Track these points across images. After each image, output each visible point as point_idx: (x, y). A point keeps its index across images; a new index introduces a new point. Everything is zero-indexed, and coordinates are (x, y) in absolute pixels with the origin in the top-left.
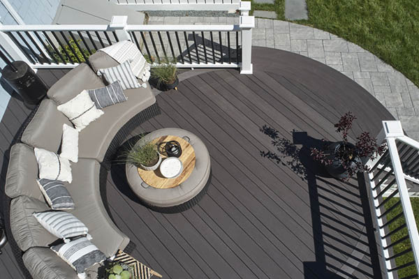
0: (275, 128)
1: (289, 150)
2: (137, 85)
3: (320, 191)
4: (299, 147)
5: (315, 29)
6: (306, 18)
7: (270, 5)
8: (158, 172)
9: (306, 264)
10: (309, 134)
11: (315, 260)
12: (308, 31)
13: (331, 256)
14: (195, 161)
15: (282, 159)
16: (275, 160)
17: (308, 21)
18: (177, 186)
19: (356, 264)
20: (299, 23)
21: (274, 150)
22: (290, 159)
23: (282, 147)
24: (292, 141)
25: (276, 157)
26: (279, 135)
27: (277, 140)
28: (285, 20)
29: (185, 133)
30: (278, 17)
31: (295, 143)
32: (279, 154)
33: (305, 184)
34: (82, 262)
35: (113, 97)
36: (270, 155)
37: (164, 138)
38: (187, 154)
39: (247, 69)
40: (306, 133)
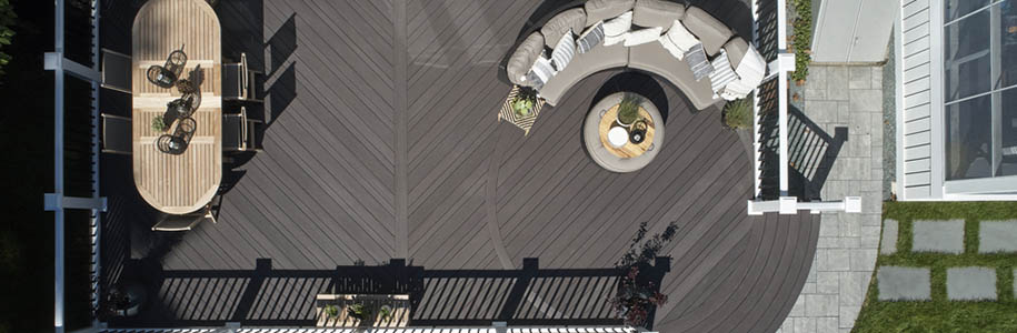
0: (675, 238)
1: (648, 252)
2: (715, 89)
3: (604, 279)
4: (653, 263)
5: (860, 308)
6: (883, 296)
7: (909, 244)
8: (615, 124)
9: (536, 260)
10: (667, 274)
11: (540, 267)
12: (855, 298)
13: (543, 282)
14: (627, 158)
15: (638, 244)
16: (636, 238)
17: (876, 300)
18: (602, 143)
19: (537, 305)
20: (871, 285)
21: (648, 236)
22: (639, 252)
23: (653, 244)
24: (658, 255)
25: (640, 238)
26: (666, 242)
27: (661, 240)
28: (877, 265)
29: (658, 145)
30: (884, 256)
31: (657, 258)
32: (644, 241)
33: (611, 266)
34: (534, 76)
35: (696, 68)
36: (643, 232)
37: (652, 126)
38: (635, 149)
39: (755, 209)
40: (669, 271)
